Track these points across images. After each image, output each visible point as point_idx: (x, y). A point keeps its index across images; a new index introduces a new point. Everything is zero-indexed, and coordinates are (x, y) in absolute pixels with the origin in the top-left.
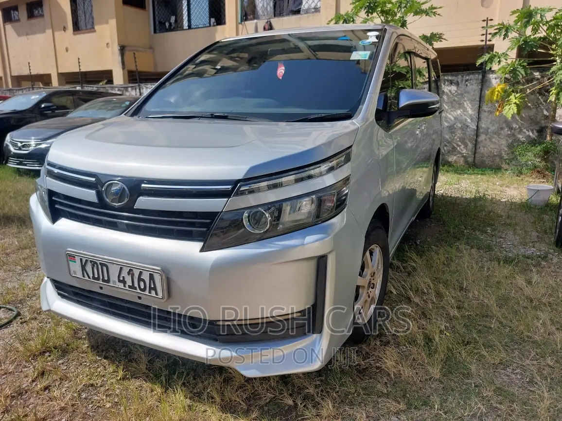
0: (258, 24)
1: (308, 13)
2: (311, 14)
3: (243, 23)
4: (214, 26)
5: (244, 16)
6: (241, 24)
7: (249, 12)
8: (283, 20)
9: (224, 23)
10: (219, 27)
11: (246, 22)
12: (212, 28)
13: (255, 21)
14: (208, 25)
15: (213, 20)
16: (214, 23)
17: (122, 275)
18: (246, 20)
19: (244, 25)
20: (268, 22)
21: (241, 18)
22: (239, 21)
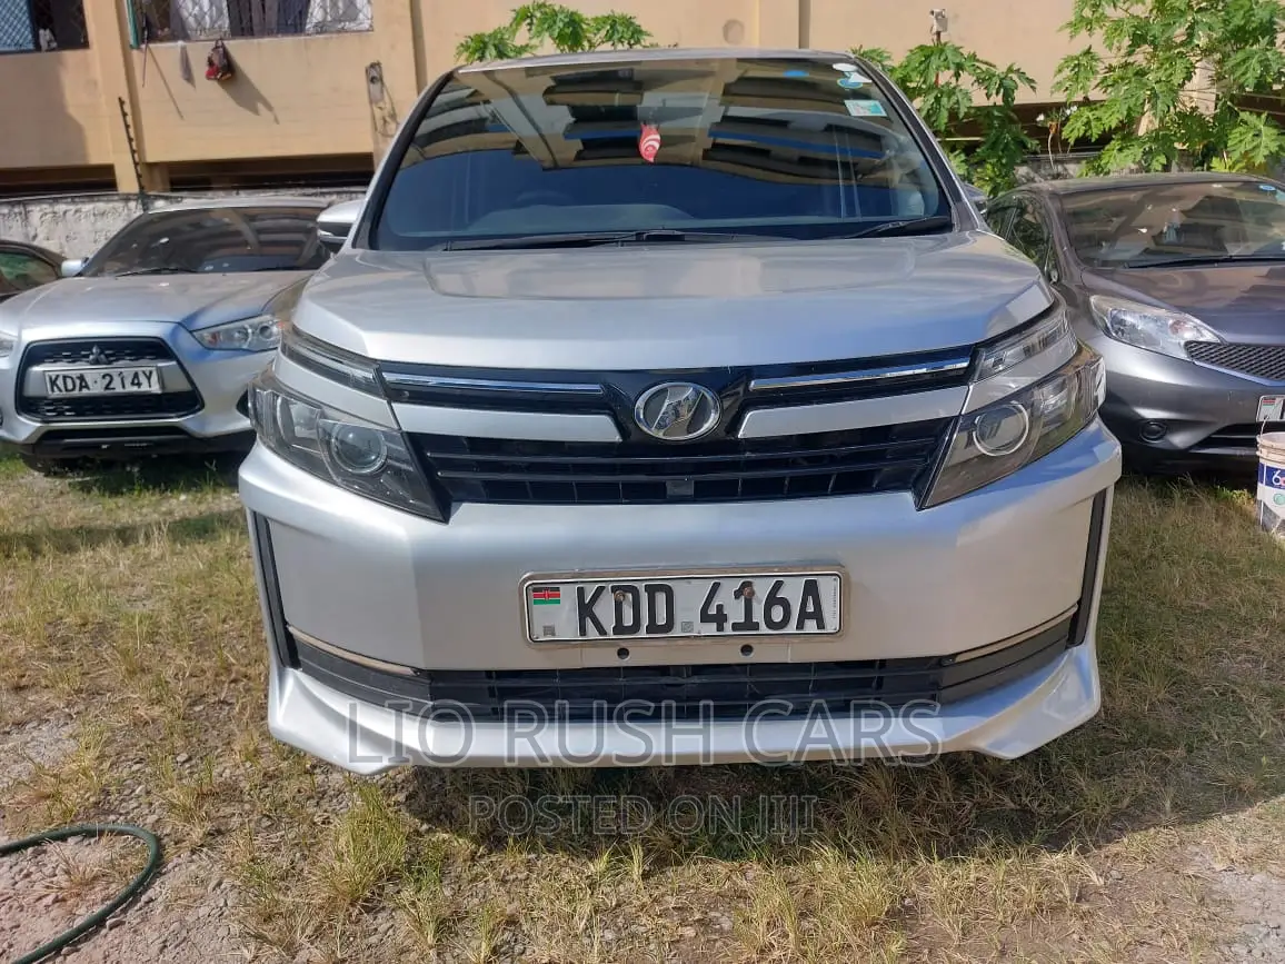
0: (188, 49)
1: (326, 32)
2: (334, 35)
3: (143, 46)
4: (51, 50)
5: (143, 30)
6: (138, 48)
7: (155, 18)
8: (259, 44)
9: (85, 45)
10: (71, 56)
11: (151, 45)
12: (44, 56)
13: (180, 43)
14: (31, 47)
15: (45, 35)
16: (49, 42)
17: (716, 602)
18: (152, 38)
19: (149, 55)
20: (217, 47)
21: (136, 32)
22: (132, 40)
